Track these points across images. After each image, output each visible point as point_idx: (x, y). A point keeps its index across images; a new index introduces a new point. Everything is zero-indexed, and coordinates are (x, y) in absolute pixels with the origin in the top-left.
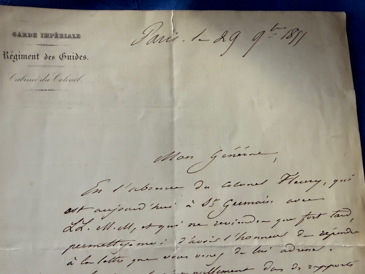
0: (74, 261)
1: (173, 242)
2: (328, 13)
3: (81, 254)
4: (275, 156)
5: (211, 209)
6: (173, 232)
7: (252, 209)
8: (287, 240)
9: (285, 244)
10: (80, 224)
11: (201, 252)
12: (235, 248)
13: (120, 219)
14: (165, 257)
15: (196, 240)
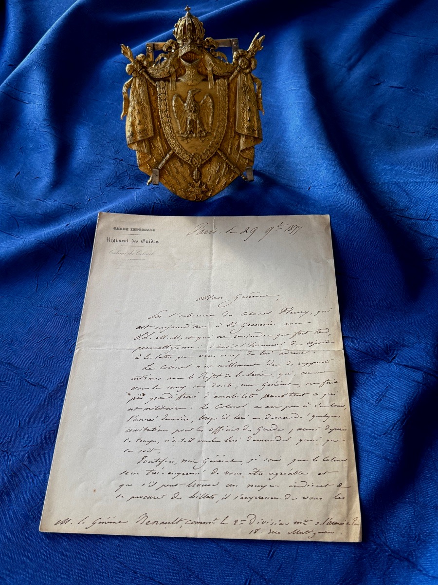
0: (139, 357)
1: (206, 346)
2: (317, 216)
3: (144, 353)
4: (277, 297)
5: (233, 328)
6: (207, 341)
7: (260, 329)
8: (283, 347)
9: (282, 349)
10: (146, 335)
11: (224, 353)
12: (248, 351)
13: (172, 333)
14: (200, 356)
15: (221, 346)
